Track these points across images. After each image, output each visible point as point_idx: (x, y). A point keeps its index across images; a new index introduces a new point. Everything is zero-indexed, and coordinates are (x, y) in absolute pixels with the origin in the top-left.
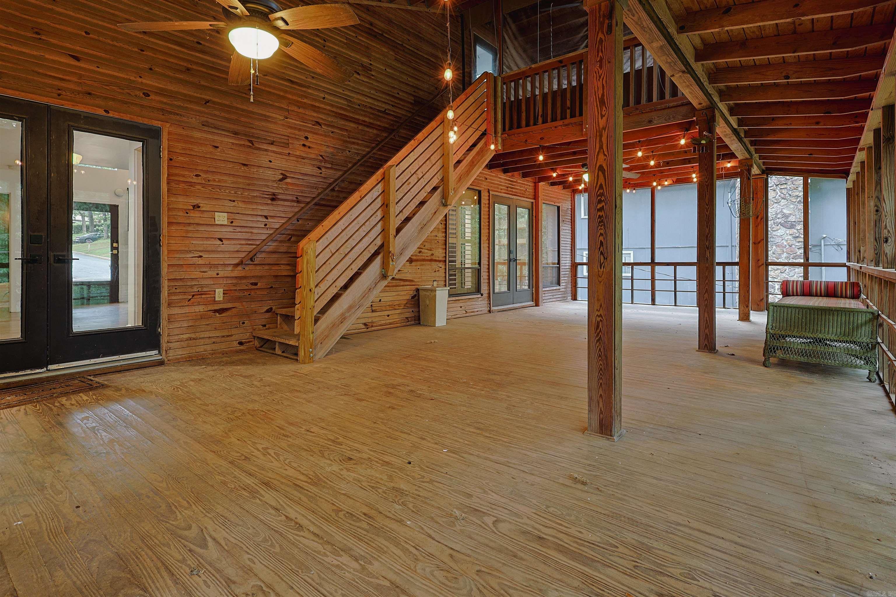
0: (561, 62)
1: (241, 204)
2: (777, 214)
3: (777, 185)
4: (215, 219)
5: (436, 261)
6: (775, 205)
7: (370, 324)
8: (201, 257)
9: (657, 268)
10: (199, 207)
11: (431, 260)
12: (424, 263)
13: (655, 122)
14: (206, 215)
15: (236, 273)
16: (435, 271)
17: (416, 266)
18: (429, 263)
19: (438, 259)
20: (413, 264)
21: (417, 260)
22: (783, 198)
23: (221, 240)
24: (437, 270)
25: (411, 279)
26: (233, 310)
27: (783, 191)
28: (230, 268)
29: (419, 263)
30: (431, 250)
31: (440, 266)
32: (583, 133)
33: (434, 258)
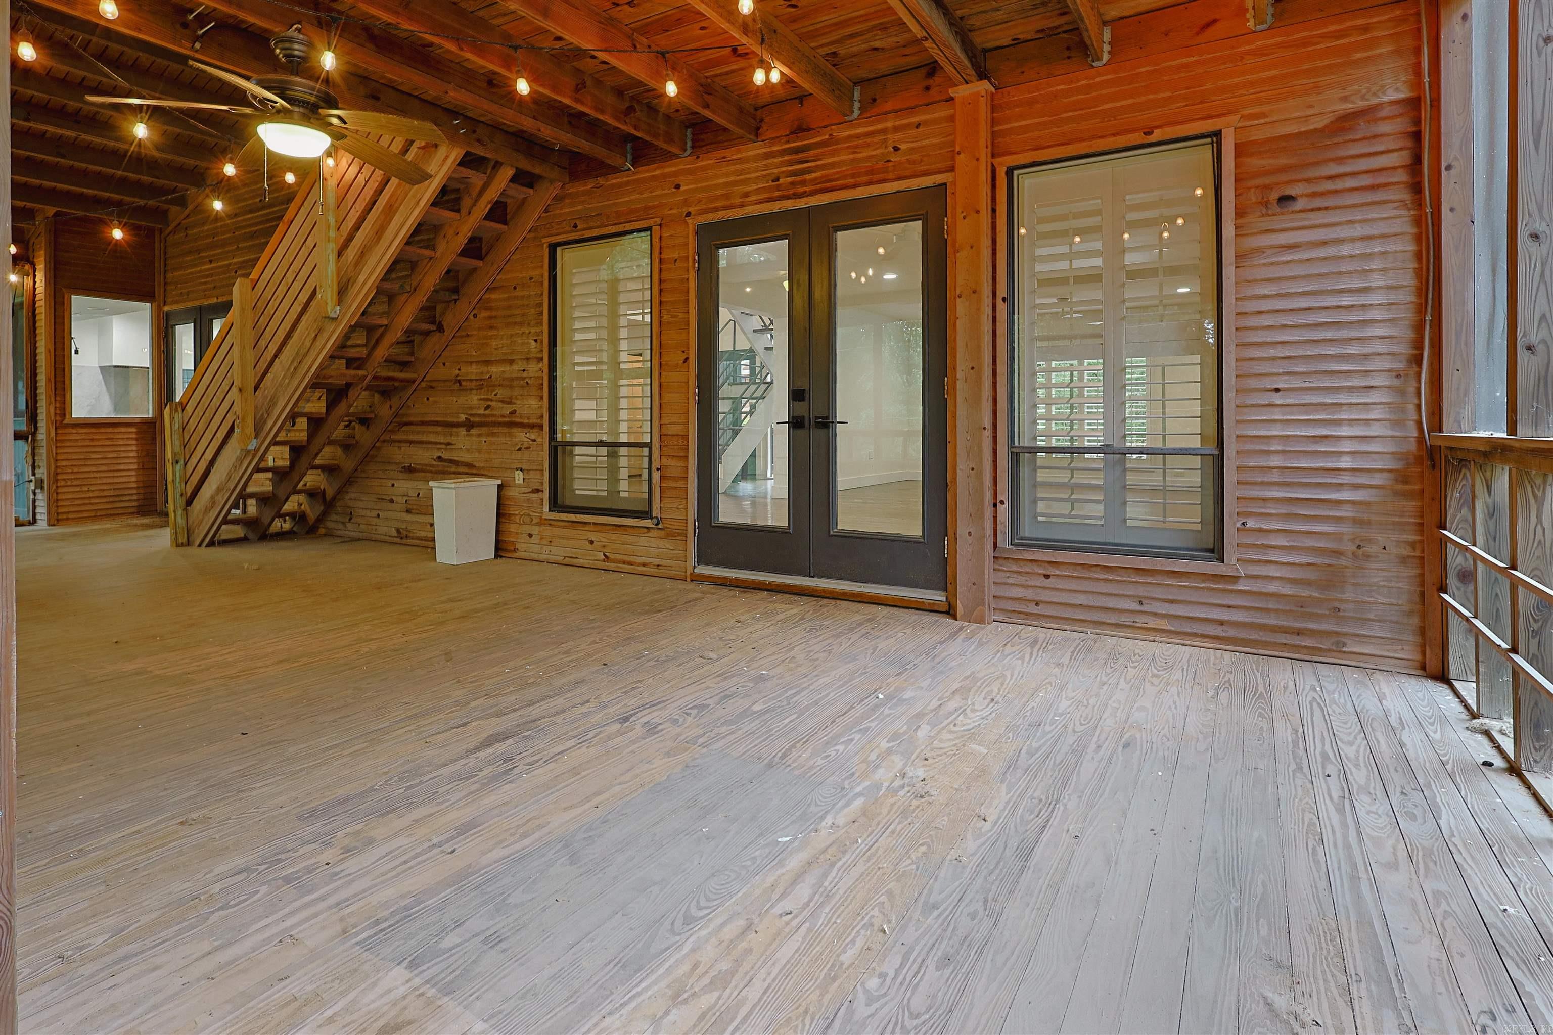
5: (522, 425)
7: (405, 533)
11: (511, 424)
12: (495, 430)
16: (520, 449)
17: (479, 435)
18: (506, 430)
19: (526, 421)
20: (474, 431)
21: (481, 425)
24: (525, 445)
25: (469, 461)
29: (484, 430)
30: (510, 403)
31: (533, 437)
33: (518, 420)
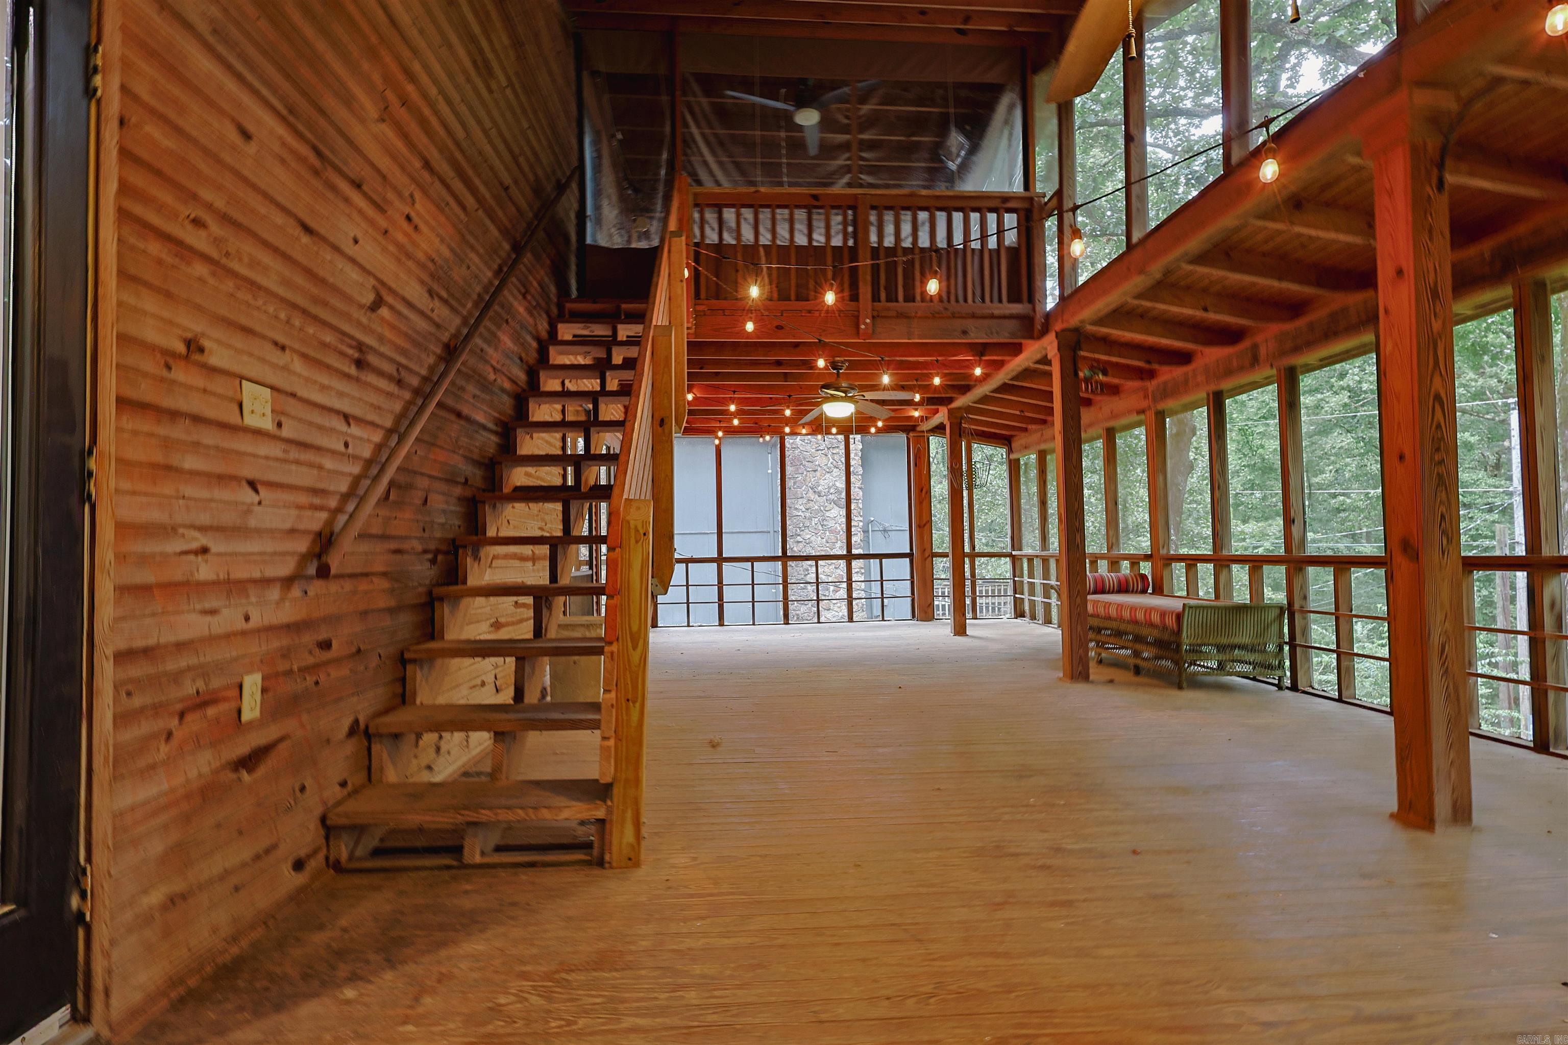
0: (815, 197)
1: (298, 365)
2: (829, 488)
3: (828, 449)
4: (241, 406)
6: (828, 475)
8: (205, 550)
9: (726, 566)
10: (201, 350)
13: (972, 335)
14: (219, 385)
15: (286, 614)
22: (835, 467)
23: (252, 485)
26: (282, 746)
27: (836, 457)
28: (274, 593)
32: (861, 331)
